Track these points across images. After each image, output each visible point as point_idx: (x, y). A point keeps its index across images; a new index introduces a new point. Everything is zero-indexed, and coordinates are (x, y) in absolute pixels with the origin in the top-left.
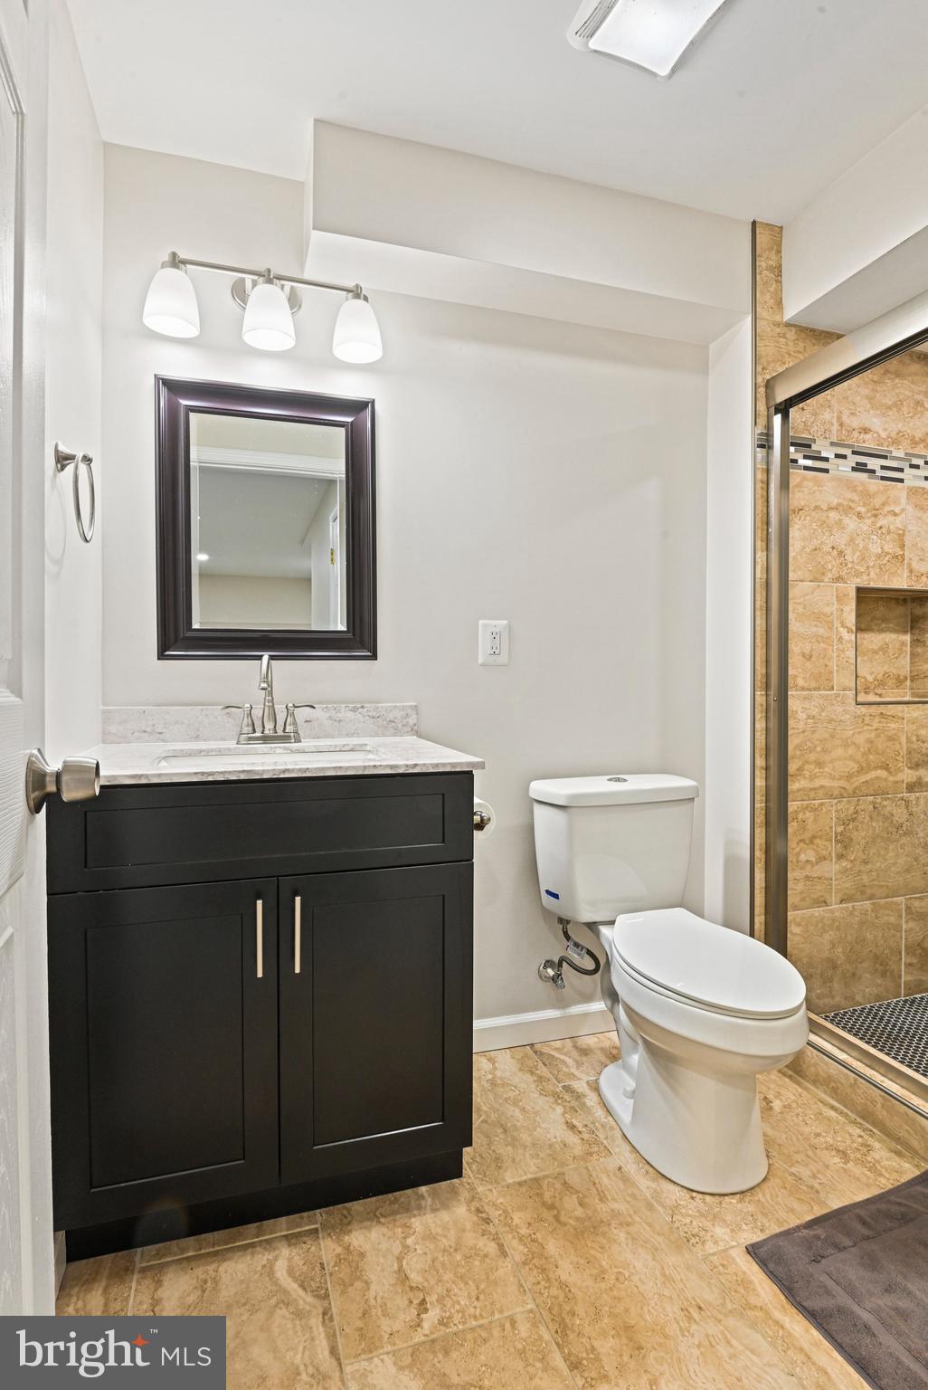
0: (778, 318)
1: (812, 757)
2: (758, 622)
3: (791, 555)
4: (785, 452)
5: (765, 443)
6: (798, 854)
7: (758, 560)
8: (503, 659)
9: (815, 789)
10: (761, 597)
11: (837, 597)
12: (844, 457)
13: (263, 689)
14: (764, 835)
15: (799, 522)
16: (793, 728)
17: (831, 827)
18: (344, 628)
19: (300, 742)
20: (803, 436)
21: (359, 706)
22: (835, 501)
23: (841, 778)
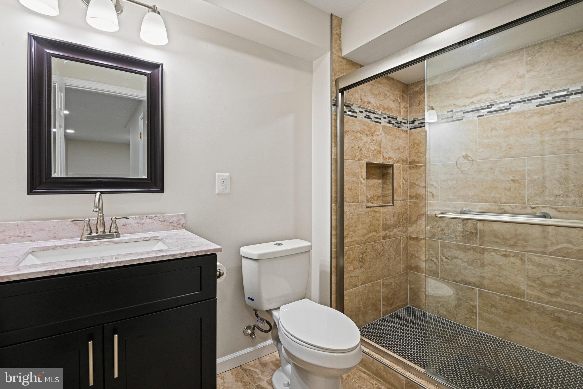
0: (340, 55)
1: (352, 229)
2: (333, 176)
3: (345, 149)
4: (342, 109)
5: (335, 104)
6: (347, 268)
7: (333, 151)
8: (227, 191)
9: (353, 241)
10: (334, 166)
11: (360, 166)
12: (362, 112)
13: (96, 212)
14: (335, 262)
15: (347, 137)
16: (345, 218)
17: (358, 256)
18: (145, 177)
19: (120, 237)
20: (349, 103)
21: (154, 216)
22: (359, 129)
23: (361, 236)
